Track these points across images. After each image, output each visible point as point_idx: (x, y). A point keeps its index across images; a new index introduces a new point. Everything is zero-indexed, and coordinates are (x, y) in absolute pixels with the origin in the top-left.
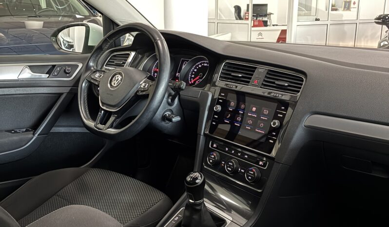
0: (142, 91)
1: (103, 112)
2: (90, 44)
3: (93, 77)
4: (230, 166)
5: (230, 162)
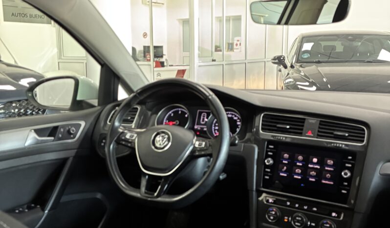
0: (199, 151)
1: (147, 177)
2: (78, 98)
3: (123, 138)
4: (298, 221)
5: (299, 217)
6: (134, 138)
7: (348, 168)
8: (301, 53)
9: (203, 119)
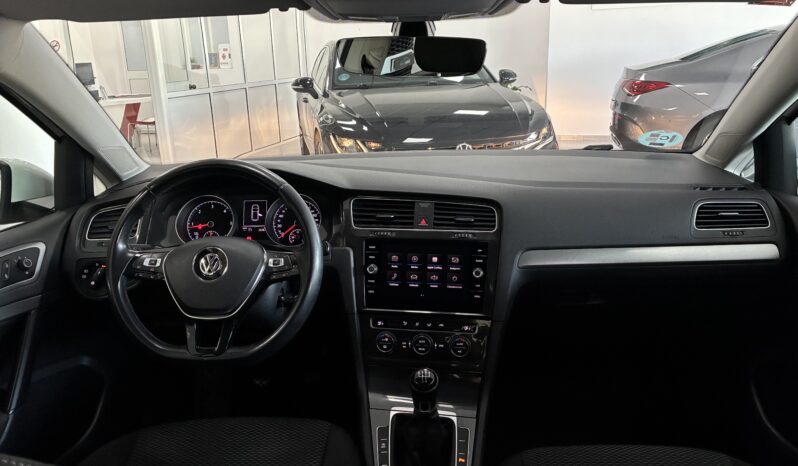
0: (276, 272)
1: (195, 325)
2: (15, 199)
3: (138, 266)
4: (422, 345)
5: (421, 339)
6: (158, 264)
7: (479, 265)
8: (336, 73)
9: (255, 215)
